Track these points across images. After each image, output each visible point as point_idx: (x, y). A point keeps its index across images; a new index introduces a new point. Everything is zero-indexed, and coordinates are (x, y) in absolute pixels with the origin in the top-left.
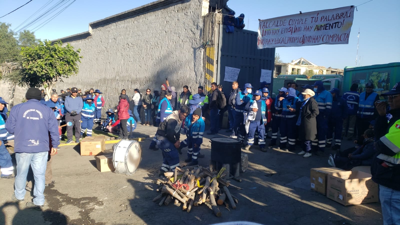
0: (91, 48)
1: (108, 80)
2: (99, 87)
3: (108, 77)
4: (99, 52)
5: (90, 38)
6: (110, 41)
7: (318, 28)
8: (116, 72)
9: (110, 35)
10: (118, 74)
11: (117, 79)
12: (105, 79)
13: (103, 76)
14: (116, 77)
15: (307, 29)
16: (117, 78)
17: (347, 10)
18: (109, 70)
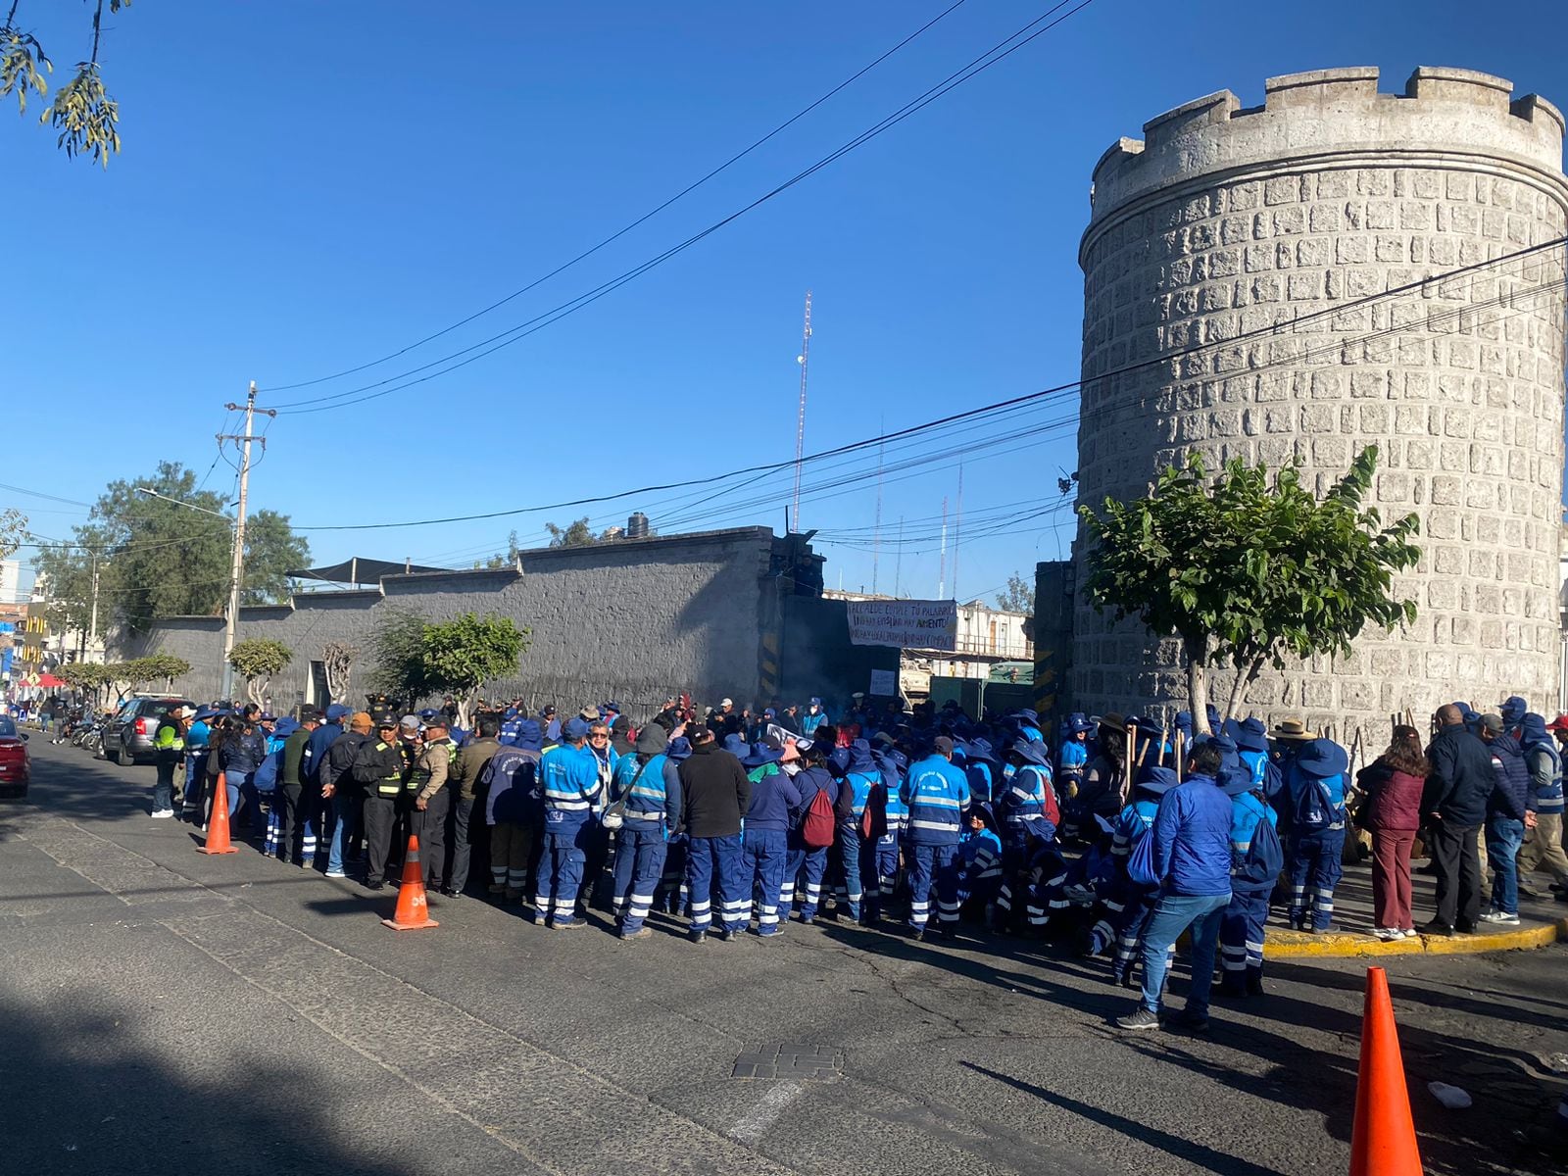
0: (518, 605)
1: (559, 680)
2: (534, 695)
3: (559, 673)
4: (540, 616)
5: (518, 583)
6: (570, 596)
7: (921, 624)
8: (579, 663)
9: (569, 584)
10: (586, 669)
11: (581, 678)
12: (550, 679)
13: (548, 670)
14: (579, 674)
15: (908, 623)
16: (582, 676)
17: (949, 605)
18: (563, 659)
